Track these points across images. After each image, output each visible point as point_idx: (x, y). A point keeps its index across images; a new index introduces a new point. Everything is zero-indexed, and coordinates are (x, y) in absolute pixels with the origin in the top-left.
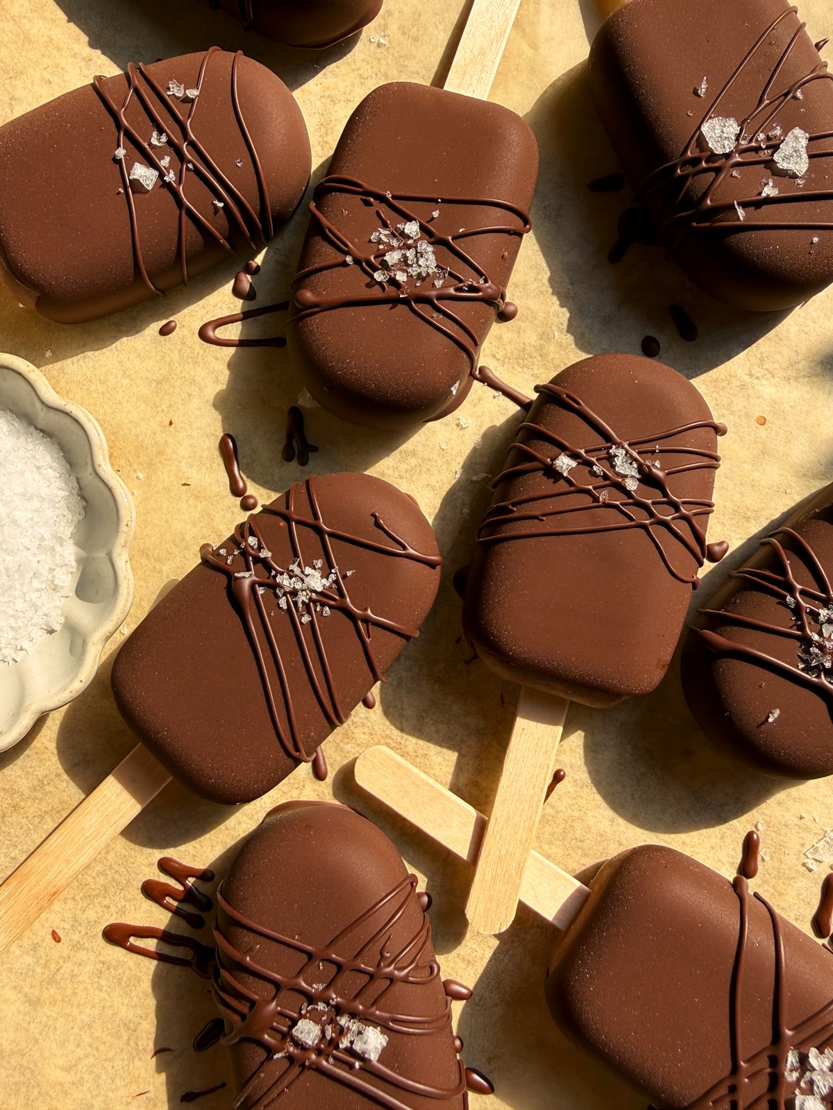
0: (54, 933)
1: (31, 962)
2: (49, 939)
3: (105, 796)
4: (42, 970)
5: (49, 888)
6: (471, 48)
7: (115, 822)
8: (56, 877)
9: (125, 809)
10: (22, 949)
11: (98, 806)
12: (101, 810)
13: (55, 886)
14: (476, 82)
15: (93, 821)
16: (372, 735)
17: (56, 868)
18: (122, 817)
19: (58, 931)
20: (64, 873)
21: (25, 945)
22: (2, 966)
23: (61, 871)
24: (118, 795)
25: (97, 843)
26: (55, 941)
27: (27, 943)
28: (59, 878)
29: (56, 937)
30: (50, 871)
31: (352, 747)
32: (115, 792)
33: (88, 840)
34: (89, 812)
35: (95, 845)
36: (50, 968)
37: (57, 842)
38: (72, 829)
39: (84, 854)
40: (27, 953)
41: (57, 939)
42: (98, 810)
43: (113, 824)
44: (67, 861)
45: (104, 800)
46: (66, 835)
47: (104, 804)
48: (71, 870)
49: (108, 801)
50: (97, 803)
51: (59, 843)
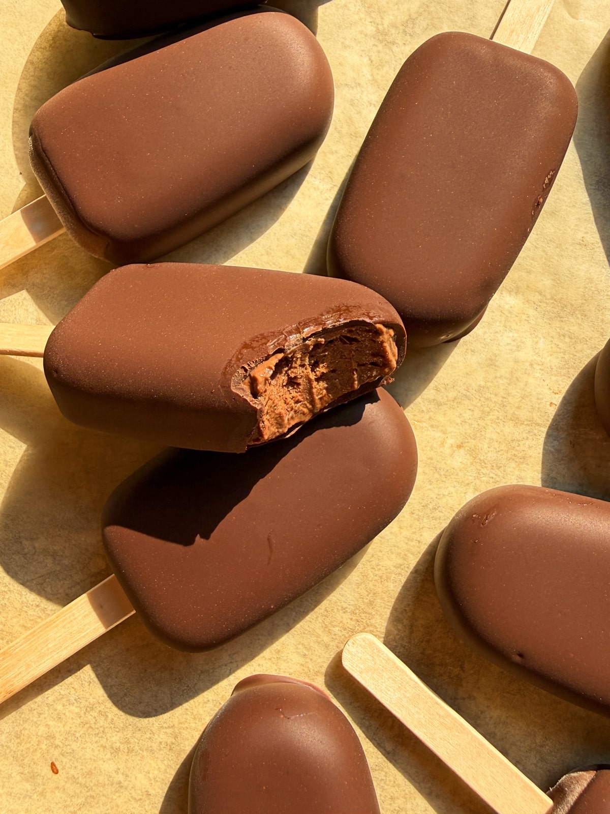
0: (53, 765)
1: (29, 789)
2: (47, 771)
3: (73, 615)
4: (38, 798)
5: (7, 686)
6: (520, 9)
7: (78, 640)
8: (15, 677)
9: (89, 631)
10: (22, 776)
11: (65, 622)
12: (67, 626)
13: (12, 685)
14: (522, 40)
15: (58, 635)
16: (358, 621)
17: (16, 670)
18: (84, 637)
19: (56, 763)
20: (23, 675)
21: (26, 772)
22: (3, 789)
23: (20, 673)
24: (85, 616)
25: (57, 655)
26: (53, 772)
27: (28, 770)
28: (17, 679)
29: (55, 770)
30: (10, 671)
31: (339, 630)
32: (83, 613)
33: (50, 651)
34: (56, 626)
35: (55, 657)
36: (46, 796)
37: (22, 647)
38: (38, 638)
39: (45, 662)
40: (27, 780)
41: (55, 771)
42: (64, 627)
43: (75, 642)
44: (28, 666)
45: (72, 618)
46: (32, 642)
47: (71, 621)
48: (29, 675)
49: (75, 619)
50: (65, 619)
51: (24, 647)
